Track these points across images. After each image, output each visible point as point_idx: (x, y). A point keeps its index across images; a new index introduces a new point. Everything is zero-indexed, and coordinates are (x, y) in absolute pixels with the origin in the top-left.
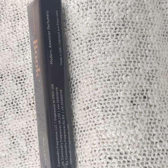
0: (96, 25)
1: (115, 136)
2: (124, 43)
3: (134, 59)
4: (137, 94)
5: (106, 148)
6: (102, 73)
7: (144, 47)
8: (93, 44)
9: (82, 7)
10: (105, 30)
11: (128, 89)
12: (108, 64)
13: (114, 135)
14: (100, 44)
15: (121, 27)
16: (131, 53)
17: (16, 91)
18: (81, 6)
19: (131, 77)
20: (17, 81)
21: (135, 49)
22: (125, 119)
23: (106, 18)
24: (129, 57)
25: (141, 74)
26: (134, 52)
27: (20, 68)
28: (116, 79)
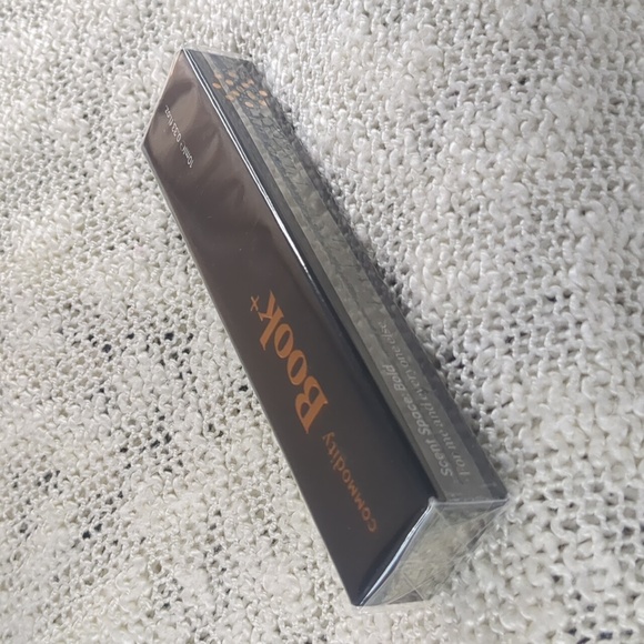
0: (440, 59)
1: (573, 436)
2: (554, 100)
3: (599, 155)
4: (634, 274)
5: (544, 491)
6: (485, 214)
7: (629, 113)
8: (437, 126)
9: (381, 15)
10: (474, 70)
11: (597, 254)
12: (502, 178)
13: (571, 433)
14: (463, 120)
15: (533, 55)
16: (587, 136)
17: (159, 389)
18: (376, 14)
19: (602, 213)
20: (162, 351)
21: (598, 119)
22: (602, 364)
23: (472, 33)
24: (579, 148)
25: (639, 205)
26: (596, 132)
27: (171, 301)
28: (541, 230)
